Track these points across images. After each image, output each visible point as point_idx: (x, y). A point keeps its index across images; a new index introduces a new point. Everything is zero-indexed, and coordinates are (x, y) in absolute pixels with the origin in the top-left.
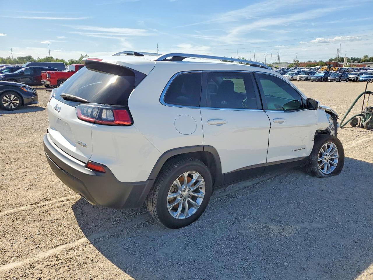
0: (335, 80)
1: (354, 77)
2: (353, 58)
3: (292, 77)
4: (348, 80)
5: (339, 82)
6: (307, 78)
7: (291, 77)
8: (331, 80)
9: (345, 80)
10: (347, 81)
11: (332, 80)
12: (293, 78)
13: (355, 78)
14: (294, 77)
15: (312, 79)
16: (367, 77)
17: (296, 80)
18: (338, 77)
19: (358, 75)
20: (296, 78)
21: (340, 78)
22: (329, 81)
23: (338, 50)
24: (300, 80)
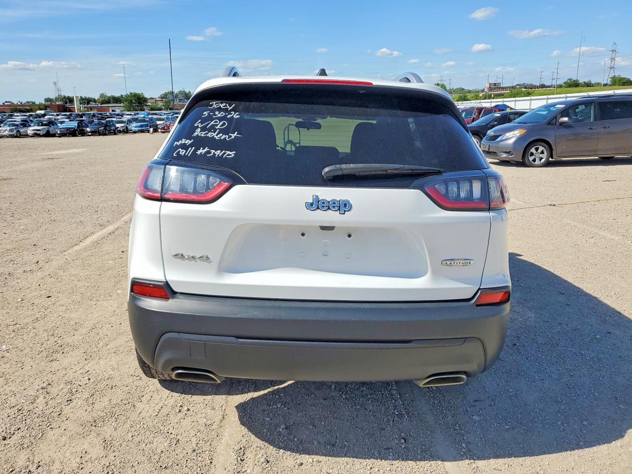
0: (99, 132)
1: (122, 127)
2: (84, 97)
3: (19, 131)
4: (116, 132)
5: (105, 134)
6: (48, 131)
7: (15, 132)
8: (92, 132)
9: (112, 131)
10: (115, 134)
11: (94, 133)
12: (20, 133)
13: (125, 128)
14: (22, 130)
15: (59, 132)
16: (141, 126)
17: (27, 136)
18: (103, 128)
19: (127, 124)
20: (27, 131)
21: (105, 129)
22: (90, 134)
23: (55, 83)
24: (36, 135)
